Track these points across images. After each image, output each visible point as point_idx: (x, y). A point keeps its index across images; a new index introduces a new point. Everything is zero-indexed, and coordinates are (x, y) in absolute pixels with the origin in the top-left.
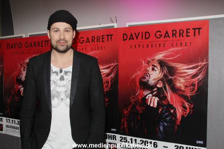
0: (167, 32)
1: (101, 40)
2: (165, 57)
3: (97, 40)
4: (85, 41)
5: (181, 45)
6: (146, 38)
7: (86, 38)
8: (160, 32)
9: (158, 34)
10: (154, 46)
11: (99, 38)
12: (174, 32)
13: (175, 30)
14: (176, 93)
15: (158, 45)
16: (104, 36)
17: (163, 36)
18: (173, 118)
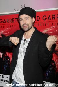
0: (49, 17)
2: (49, 31)
3: (10, 21)
6: (37, 20)
7: (4, 20)
9: (45, 17)
10: (42, 25)
11: (11, 20)
13: (54, 15)
14: (55, 53)
15: (44, 24)
18: (54, 68)
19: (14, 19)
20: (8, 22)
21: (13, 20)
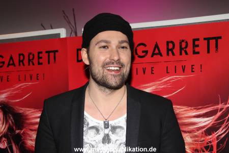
0: (157, 46)
1: (35, 61)
3: (29, 60)
4: (6, 64)
5: (184, 70)
8: (145, 45)
12: (171, 46)
13: (172, 42)
16: (41, 53)
17: (150, 53)
19: (44, 55)
20: (24, 65)
21: (40, 58)
